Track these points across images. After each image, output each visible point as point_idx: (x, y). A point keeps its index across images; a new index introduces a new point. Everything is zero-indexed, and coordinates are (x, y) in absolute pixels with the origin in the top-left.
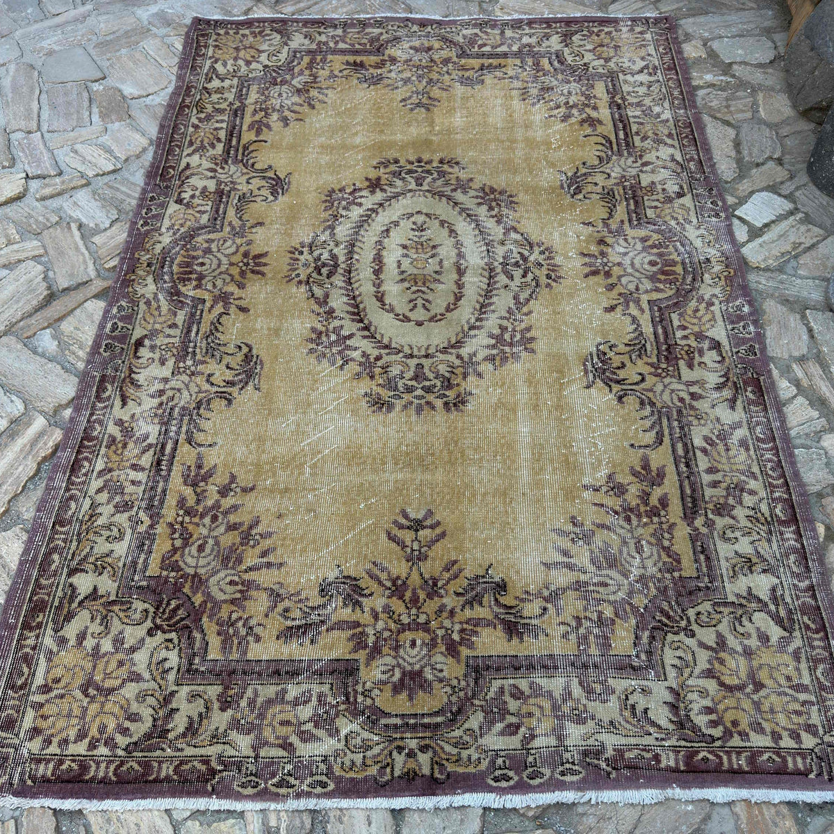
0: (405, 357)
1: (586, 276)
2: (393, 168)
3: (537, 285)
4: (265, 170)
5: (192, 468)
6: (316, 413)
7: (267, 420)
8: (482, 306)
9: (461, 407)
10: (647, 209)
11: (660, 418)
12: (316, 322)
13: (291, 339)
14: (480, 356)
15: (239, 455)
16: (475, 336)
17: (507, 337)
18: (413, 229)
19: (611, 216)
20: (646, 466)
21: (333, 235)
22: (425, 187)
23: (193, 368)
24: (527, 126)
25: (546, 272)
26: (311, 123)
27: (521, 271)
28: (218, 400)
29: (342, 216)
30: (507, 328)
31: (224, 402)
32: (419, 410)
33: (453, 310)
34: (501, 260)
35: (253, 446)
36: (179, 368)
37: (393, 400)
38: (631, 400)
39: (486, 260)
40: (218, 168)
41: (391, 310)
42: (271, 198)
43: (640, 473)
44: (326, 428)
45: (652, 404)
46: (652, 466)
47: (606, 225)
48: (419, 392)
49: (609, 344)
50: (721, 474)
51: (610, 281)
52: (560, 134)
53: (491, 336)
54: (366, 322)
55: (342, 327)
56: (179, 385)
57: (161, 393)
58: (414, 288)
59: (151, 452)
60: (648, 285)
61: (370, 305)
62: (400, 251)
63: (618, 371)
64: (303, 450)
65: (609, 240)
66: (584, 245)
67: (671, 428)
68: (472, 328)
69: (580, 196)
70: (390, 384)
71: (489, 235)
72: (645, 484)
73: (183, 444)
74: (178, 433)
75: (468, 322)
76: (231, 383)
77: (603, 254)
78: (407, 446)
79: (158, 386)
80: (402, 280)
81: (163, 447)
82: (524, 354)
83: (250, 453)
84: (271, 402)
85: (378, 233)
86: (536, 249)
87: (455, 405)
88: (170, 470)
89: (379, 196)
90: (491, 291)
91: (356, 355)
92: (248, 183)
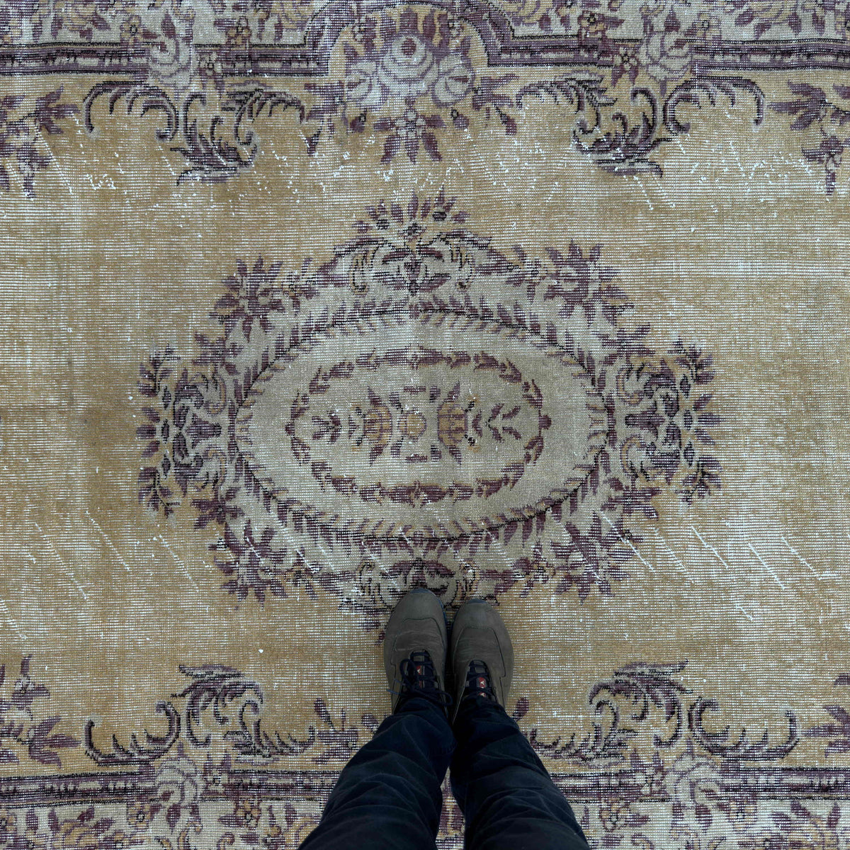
0: (612, 443)
1: (437, 156)
2: (168, 479)
3: (460, 235)
4: (173, 717)
5: (832, 739)
6: (725, 572)
7: (741, 644)
8: (506, 323)
9: (702, 357)
10: (283, 41)
11: (712, 79)
12: (546, 586)
13: (583, 625)
14: (609, 329)
15: (805, 676)
16: (568, 335)
17: (569, 287)
18: (333, 439)
19: (296, 104)
20: (792, 108)
21: (345, 576)
22: (224, 419)
23: (650, 771)
24: (56, 231)
25: (430, 220)
26: (36, 642)
27: (428, 261)
28: (704, 722)
29: (299, 563)
30: (552, 287)
31: (708, 713)
32: (710, 419)
33: (515, 370)
34: (406, 292)
35: (790, 659)
36: (652, 793)
37: (696, 458)
38: (682, 113)
39: (406, 317)
40: (168, 804)
41: (518, 468)
42: (249, 695)
43: (801, 118)
44: (752, 554)
45: (687, 85)
46: (790, 100)
47: (315, 113)
48: (679, 420)
49: (579, 133)
50: (799, 12)
51: (447, 118)
52: (81, 172)
53: (568, 311)
54: (542, 507)
55: (554, 545)
56: (684, 787)
57: (701, 811)
58: (471, 432)
59: (807, 804)
60: (454, 63)
61: (508, 502)
62: (387, 458)
63: (631, 126)
64: (793, 586)
65: (353, 112)
66: (363, 154)
67: (725, 66)
68: (552, 340)
69: (245, 152)
70: (667, 464)
71: (343, 310)
72: (822, 113)
73: (791, 761)
74: (770, 771)
75: (541, 347)
76: (673, 709)
77: (384, 125)
78: (776, 435)
79: (690, 819)
80: (454, 452)
81: (798, 788)
82: (602, 262)
83: (800, 661)
84: (707, 641)
85: (341, 497)
86: (375, 232)
87: (699, 367)
88: (837, 771)
89: (245, 499)
90: (473, 310)
91: (608, 519)
92: (207, 742)
